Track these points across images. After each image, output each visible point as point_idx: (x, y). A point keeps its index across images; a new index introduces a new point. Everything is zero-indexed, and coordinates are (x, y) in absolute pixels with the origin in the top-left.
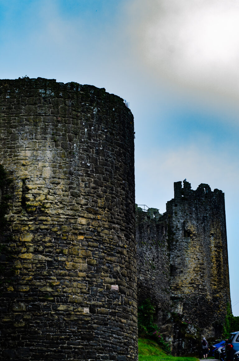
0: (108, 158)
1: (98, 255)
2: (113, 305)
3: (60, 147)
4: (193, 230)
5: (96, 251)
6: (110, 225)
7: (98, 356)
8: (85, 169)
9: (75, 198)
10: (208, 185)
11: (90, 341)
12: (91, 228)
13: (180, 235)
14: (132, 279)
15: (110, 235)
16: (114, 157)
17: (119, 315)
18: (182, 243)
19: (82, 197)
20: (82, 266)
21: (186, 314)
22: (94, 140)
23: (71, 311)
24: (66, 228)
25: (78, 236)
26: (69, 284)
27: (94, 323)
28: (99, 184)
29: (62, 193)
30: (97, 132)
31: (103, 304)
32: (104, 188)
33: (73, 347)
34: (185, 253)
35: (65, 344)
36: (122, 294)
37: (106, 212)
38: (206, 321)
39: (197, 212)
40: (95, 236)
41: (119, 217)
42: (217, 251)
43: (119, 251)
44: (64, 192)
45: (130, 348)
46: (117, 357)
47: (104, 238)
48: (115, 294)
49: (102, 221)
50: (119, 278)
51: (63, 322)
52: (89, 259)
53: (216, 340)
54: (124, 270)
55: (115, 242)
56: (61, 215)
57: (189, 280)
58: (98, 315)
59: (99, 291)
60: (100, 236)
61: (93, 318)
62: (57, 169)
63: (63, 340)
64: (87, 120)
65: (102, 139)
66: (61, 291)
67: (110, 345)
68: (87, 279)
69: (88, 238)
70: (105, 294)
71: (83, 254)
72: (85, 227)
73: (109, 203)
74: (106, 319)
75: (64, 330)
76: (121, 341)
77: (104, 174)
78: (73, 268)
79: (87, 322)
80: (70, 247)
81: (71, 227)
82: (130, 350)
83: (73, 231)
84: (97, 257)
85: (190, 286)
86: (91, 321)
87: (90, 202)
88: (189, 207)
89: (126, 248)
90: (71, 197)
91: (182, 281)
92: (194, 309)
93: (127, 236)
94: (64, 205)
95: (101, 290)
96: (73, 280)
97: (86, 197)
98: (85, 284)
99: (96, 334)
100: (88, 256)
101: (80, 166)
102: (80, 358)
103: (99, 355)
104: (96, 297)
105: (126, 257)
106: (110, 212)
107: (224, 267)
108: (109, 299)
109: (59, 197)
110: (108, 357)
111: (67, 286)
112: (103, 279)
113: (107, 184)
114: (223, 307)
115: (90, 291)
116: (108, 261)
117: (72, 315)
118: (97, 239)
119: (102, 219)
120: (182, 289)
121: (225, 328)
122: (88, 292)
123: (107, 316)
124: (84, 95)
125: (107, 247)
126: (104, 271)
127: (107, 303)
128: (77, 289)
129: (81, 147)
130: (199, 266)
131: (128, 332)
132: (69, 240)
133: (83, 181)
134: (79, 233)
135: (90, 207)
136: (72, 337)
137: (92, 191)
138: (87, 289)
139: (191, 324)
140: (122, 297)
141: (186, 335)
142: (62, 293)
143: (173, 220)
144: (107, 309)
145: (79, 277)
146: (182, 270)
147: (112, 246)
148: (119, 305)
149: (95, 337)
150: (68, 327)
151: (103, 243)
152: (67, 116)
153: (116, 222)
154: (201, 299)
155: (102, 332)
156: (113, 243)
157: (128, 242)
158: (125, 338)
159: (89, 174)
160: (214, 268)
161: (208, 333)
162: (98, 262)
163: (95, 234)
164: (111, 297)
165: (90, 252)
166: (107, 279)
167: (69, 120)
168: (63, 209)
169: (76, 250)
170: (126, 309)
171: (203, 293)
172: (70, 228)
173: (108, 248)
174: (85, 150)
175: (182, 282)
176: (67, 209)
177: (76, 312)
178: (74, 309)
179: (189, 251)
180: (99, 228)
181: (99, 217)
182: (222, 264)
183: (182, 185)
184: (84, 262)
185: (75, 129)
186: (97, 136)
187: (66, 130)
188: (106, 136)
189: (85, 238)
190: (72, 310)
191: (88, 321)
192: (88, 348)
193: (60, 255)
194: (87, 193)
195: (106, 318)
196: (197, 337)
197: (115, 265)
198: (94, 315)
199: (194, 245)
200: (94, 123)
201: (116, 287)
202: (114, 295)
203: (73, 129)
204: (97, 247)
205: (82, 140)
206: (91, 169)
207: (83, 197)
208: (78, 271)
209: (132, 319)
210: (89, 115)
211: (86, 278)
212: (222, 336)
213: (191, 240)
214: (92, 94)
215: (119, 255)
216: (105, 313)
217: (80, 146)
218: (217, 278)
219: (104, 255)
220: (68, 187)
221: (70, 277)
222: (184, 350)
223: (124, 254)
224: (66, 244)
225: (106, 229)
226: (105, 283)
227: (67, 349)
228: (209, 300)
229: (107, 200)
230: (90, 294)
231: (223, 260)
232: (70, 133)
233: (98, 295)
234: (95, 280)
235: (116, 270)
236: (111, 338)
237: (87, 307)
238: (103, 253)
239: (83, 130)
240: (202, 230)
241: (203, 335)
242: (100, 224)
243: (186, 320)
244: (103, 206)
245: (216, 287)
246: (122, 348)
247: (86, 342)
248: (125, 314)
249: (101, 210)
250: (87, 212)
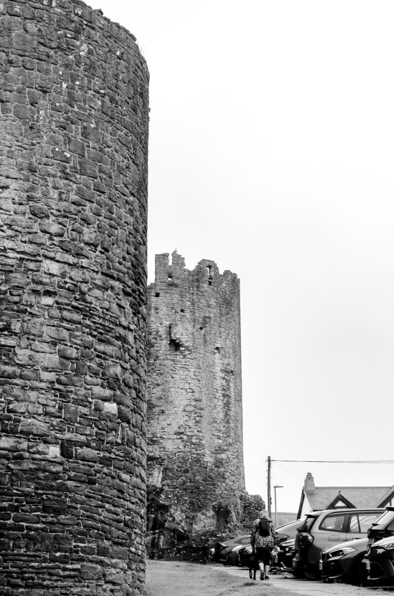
0: (105, 147)
1: (82, 340)
2: (107, 443)
3: (12, 114)
4: (186, 339)
5: (77, 331)
6: (105, 280)
7: (75, 547)
8: (61, 163)
9: (39, 220)
10: (214, 262)
11: (60, 515)
12: (69, 283)
13: (163, 347)
14: (140, 394)
15: (105, 300)
16: (115, 145)
17: (116, 465)
18: (166, 362)
19: (52, 218)
20: (49, 359)
21: (167, 487)
22: (80, 108)
23: (24, 450)
24: (18, 278)
25: (43, 298)
26: (21, 394)
27: (69, 479)
28: (87, 197)
29: (12, 207)
30: (86, 93)
31: (87, 439)
32: (95, 204)
33: (26, 526)
34: (170, 379)
35: (10, 519)
36: (123, 422)
37: (98, 253)
38: (202, 500)
39: (194, 309)
40: (76, 299)
41: (121, 267)
42: (225, 379)
43: (120, 334)
44: (16, 206)
45: (135, 533)
46: (111, 550)
47: (92, 306)
48: (110, 421)
49: (90, 272)
50: (119, 389)
51: (6, 474)
52: (62, 347)
53: (218, 534)
54: (127, 375)
55: (113, 315)
56: (8, 251)
57: (175, 428)
58: (78, 463)
59: (80, 412)
60: (85, 301)
61: (67, 468)
62: (5, 157)
63: (6, 511)
64: (67, 66)
65: (96, 107)
66: (4, 408)
67: (99, 524)
68: (57, 386)
69: (62, 304)
70: (91, 419)
71: (52, 335)
72: (56, 280)
73: (104, 236)
74: (93, 472)
75: (8, 489)
76: (118, 517)
77: (96, 178)
78: (31, 362)
79: (56, 476)
80: (26, 319)
81: (28, 277)
82: (135, 538)
83: (33, 286)
84: (79, 342)
85: (177, 439)
86: (64, 473)
87: (67, 230)
88: (180, 299)
89: (131, 330)
90: (31, 216)
91: (163, 429)
92: (182, 480)
93: (135, 307)
94: (17, 231)
95: (85, 410)
96: (30, 387)
97: (61, 220)
98: (53, 398)
99: (71, 502)
100: (61, 340)
101: (51, 155)
102: (39, 550)
103: (78, 544)
104: (74, 425)
105: (132, 348)
106: (106, 255)
107: (235, 407)
108: (99, 431)
109: (6, 214)
110: (94, 548)
111: (17, 399)
112: (89, 389)
113: (102, 197)
114: (231, 477)
115: (63, 413)
116: (99, 352)
117: (26, 459)
118: (80, 306)
119: (90, 266)
120: (161, 443)
121: (233, 513)
122: (58, 414)
123: (94, 464)
124: (64, 16)
125: (98, 324)
126: (91, 372)
127: (95, 439)
128: (37, 405)
129: (54, 119)
130: (193, 403)
131: (132, 501)
132: (23, 304)
133: (55, 188)
134: (44, 292)
135: (68, 240)
136: (24, 506)
137: (73, 208)
138: (57, 407)
139: (176, 505)
140: (123, 428)
141: (167, 525)
142: (6, 413)
143: (151, 320)
144: (94, 451)
145: (41, 381)
146: (163, 408)
147: (107, 324)
148: (117, 444)
149: (70, 507)
150: (16, 483)
151: (91, 316)
152: (27, 53)
153: (115, 276)
154: (195, 461)
155: (83, 497)
156: (109, 316)
157: (136, 319)
158: (127, 511)
159: (68, 174)
160: (219, 409)
161: (204, 522)
162: (80, 354)
163: (75, 297)
164: (103, 427)
165: (65, 331)
166: (97, 390)
167: (32, 62)
168: (13, 239)
169: (38, 326)
170: (130, 453)
171: (199, 452)
172: (27, 279)
173: (101, 327)
174: (61, 124)
175: (163, 431)
176: (22, 241)
177: (34, 453)
178: (29, 447)
179: (177, 377)
180: (84, 284)
181: (84, 262)
182: (232, 402)
183: (168, 260)
184: (53, 351)
185: (43, 80)
186: (85, 100)
187: (26, 81)
188: (103, 102)
189: (57, 302)
190: (26, 449)
191: (57, 473)
192: (57, 529)
193: (4, 333)
194: (63, 212)
195: (93, 469)
196: (186, 529)
197: (112, 361)
198: (69, 462)
199: (186, 366)
200: (80, 74)
201: (113, 408)
202: (109, 424)
203: (39, 80)
204: (80, 323)
205: (56, 106)
206: (72, 164)
207: (54, 218)
208: (40, 368)
209: (140, 474)
210: (71, 57)
211: (56, 384)
212: (229, 528)
213: (182, 357)
214: (79, 17)
215: (120, 343)
216: (92, 458)
217: (51, 116)
218: (224, 426)
219: (93, 340)
220: (26, 197)
221: (24, 379)
222: (163, 550)
223: (128, 343)
224: (17, 311)
225: (98, 287)
226: (93, 397)
227: (14, 530)
228: (209, 464)
229: (100, 230)
230: (63, 417)
231: (234, 395)
232: (33, 88)
233: (78, 421)
234: (73, 389)
235: (114, 372)
236: (100, 510)
237: (57, 443)
238: (90, 336)
239: (59, 86)
240: (201, 341)
241: (196, 525)
242: (86, 277)
243: (167, 497)
244: (92, 242)
245: (221, 441)
246: (120, 532)
247: (52, 517)
248: (127, 463)
249: (89, 248)
250: (62, 251)
